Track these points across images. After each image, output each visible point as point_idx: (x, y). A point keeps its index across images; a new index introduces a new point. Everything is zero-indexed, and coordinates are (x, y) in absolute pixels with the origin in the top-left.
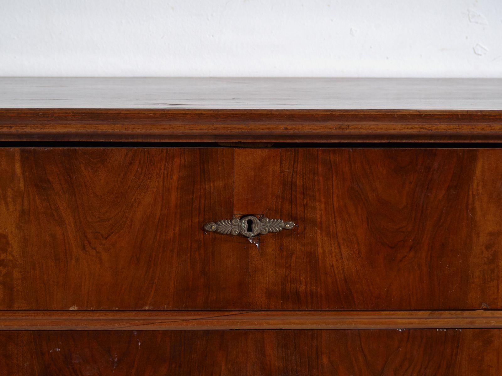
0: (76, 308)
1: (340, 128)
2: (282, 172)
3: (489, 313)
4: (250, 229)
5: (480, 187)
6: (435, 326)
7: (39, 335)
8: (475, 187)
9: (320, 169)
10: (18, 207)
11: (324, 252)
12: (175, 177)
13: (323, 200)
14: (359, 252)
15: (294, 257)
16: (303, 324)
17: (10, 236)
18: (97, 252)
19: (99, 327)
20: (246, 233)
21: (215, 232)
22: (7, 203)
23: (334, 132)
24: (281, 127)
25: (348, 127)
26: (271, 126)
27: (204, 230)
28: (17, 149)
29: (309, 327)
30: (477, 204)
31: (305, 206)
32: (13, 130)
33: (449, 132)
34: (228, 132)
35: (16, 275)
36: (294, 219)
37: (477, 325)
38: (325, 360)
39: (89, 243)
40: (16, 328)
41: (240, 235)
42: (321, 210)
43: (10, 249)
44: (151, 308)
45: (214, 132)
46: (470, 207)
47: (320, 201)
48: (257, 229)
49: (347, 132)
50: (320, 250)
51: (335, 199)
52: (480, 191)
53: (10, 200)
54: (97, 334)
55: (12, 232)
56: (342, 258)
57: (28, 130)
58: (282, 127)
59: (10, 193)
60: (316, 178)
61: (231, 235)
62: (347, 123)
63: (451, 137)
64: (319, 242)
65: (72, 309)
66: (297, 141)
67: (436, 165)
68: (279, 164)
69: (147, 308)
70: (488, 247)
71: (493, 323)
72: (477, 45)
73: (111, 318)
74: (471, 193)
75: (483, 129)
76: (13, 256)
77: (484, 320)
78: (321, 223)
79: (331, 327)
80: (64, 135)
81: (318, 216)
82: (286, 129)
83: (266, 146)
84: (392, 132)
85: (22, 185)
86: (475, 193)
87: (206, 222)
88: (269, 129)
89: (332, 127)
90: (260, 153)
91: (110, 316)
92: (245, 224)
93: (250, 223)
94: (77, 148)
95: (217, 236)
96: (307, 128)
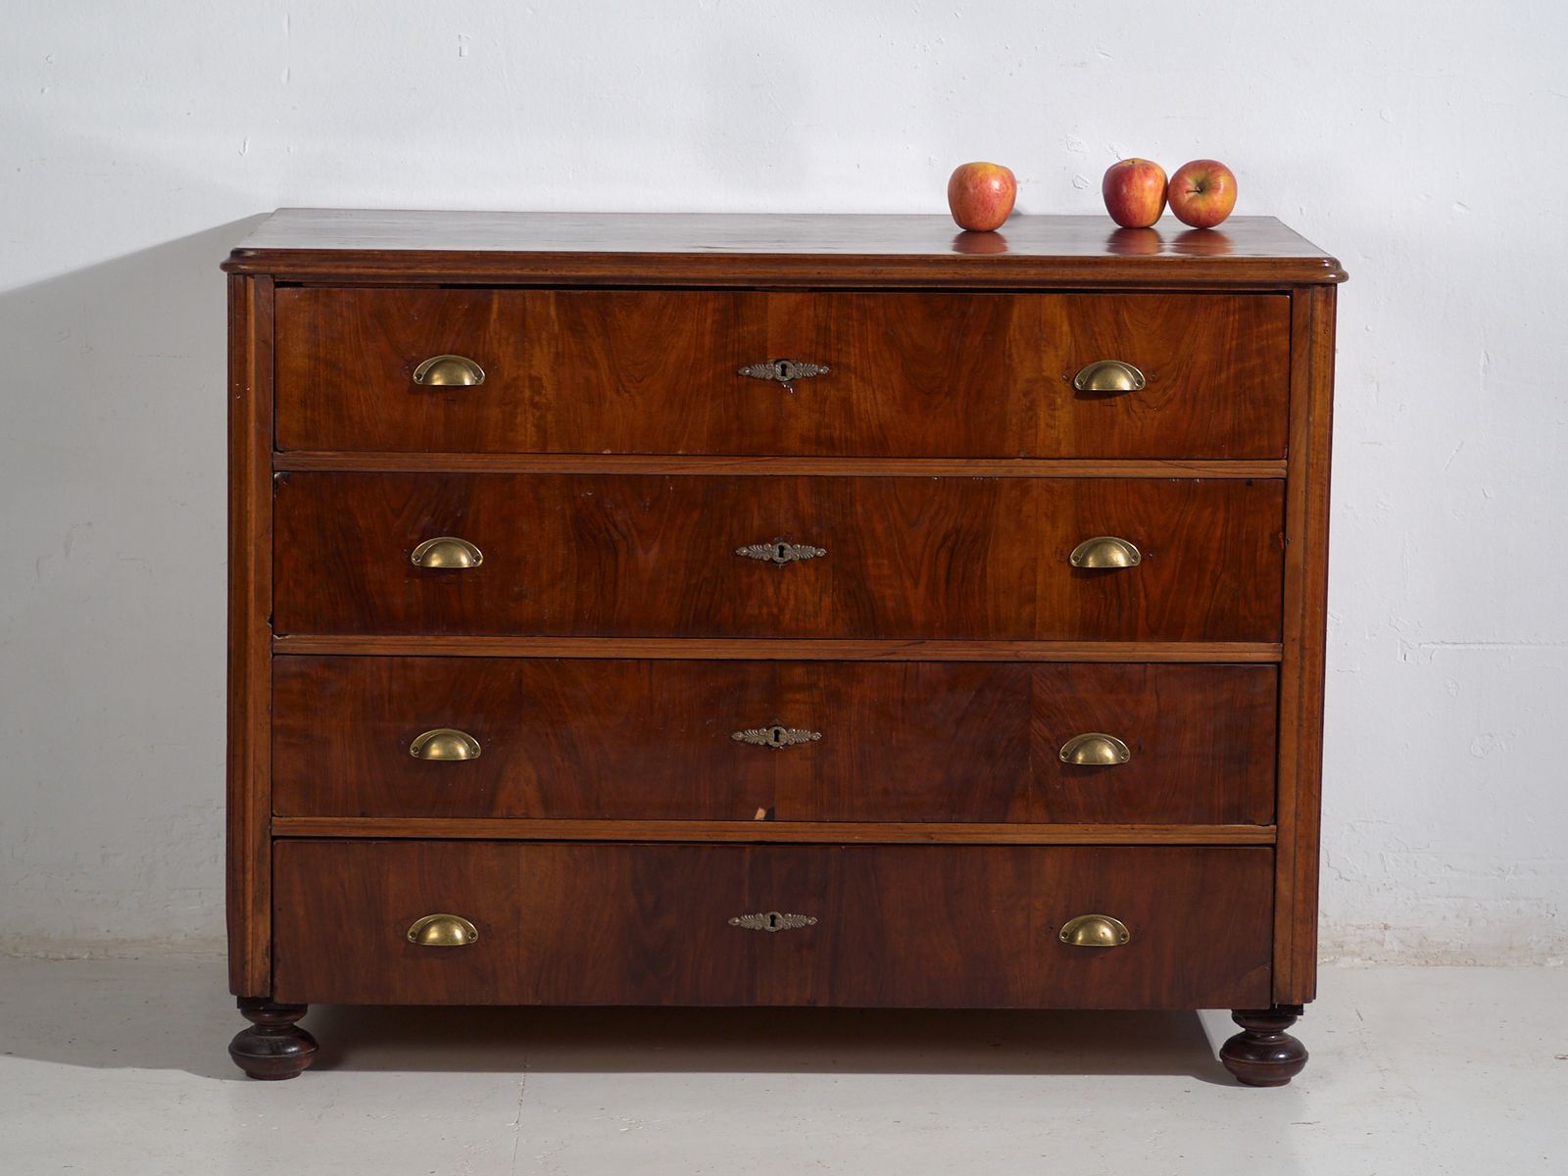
0: (609, 452)
1: (873, 273)
2: (816, 316)
3: (1027, 462)
4: (784, 374)
5: (1017, 333)
6: (971, 474)
7: (572, 479)
8: (1012, 332)
9: (855, 314)
10: (552, 350)
11: (858, 399)
12: (709, 321)
13: (857, 345)
14: (894, 398)
15: (828, 402)
16: (838, 470)
17: (544, 378)
18: (631, 396)
19: (631, 471)
20: (779, 377)
21: (749, 376)
22: (541, 345)
23: (867, 276)
24: (813, 272)
25: (881, 272)
26: (804, 271)
27: (738, 375)
28: (552, 292)
29: (844, 473)
30: (1014, 350)
31: (839, 351)
32: (549, 273)
33: (983, 277)
34: (761, 276)
35: (550, 417)
36: (829, 364)
37: (1015, 474)
38: (859, 509)
39: (623, 386)
40: (549, 471)
41: (774, 379)
42: (855, 355)
43: (544, 392)
44: (685, 453)
45: (748, 276)
46: (1007, 353)
47: (854, 346)
48: (790, 375)
49: (880, 276)
50: (854, 396)
51: (870, 344)
52: (1017, 337)
53: (545, 342)
54: (628, 479)
55: (546, 375)
56: (876, 403)
57: (564, 273)
58: (815, 271)
59: (544, 335)
60: (850, 323)
61: (764, 379)
62: (882, 268)
63: (986, 282)
64: (854, 387)
65: (605, 452)
66: (832, 286)
67: (971, 310)
68: (812, 308)
69: (680, 452)
70: (1025, 394)
71: (1032, 473)
72: (1078, 176)
73: (643, 462)
74: (1007, 339)
75: (1018, 274)
76: (547, 399)
77: (1023, 469)
78: (855, 368)
79: (866, 474)
80: (598, 278)
81: (853, 361)
82: (819, 273)
83: (803, 290)
84: (926, 277)
85: (556, 328)
86: (1012, 339)
87: (739, 367)
88: (801, 273)
89: (864, 272)
90: (794, 298)
91: (643, 460)
92: (778, 369)
93: (784, 367)
94: (612, 292)
95: (751, 380)
96: (839, 272)
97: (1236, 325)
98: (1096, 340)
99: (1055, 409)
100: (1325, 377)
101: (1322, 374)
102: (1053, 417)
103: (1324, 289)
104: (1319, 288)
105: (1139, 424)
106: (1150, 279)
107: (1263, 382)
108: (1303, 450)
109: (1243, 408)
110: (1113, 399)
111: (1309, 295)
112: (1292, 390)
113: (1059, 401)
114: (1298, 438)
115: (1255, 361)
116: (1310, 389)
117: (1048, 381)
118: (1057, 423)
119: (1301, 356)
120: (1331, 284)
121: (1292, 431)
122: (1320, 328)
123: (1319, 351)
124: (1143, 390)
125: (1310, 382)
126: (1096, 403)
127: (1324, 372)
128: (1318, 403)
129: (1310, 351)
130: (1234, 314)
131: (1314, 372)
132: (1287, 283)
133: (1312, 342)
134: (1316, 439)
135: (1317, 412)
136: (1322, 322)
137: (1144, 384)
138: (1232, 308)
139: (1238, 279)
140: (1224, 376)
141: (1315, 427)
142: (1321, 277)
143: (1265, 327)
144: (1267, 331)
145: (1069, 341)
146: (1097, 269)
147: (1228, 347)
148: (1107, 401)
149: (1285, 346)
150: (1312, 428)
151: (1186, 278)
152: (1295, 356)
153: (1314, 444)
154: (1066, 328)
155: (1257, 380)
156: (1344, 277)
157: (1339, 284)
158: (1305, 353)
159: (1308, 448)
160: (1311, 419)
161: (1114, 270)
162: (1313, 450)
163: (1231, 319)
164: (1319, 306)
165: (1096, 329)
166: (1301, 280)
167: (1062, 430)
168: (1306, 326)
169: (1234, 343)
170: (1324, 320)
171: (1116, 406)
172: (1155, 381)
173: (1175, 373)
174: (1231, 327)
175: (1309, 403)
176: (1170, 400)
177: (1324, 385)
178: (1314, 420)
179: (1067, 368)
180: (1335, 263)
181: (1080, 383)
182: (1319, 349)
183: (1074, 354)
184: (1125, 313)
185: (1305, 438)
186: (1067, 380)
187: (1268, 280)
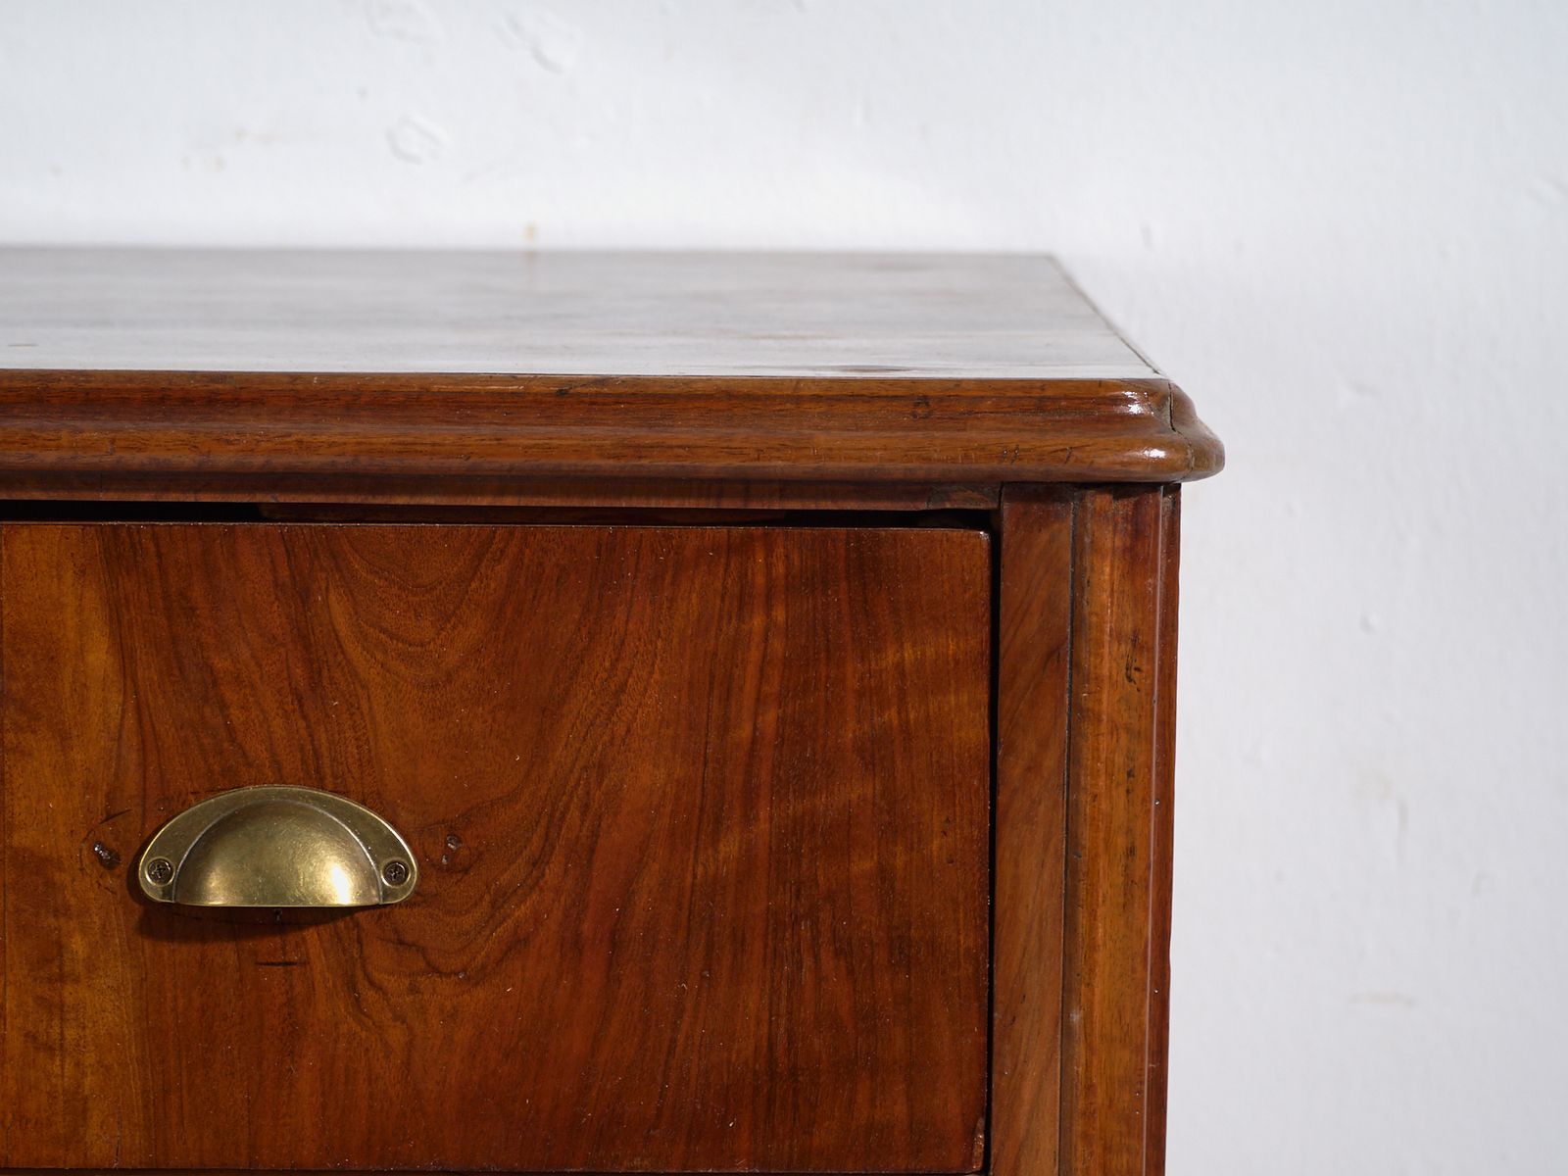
97: (777, 645)
98: (223, 706)
99: (62, 978)
100: (1131, 851)
101: (1121, 842)
102: (56, 1009)
103: (1122, 507)
104: (1102, 501)
105: (396, 1035)
106: (422, 463)
107: (884, 873)
108: (1047, 1141)
109: (806, 976)
110: (292, 938)
111: (1064, 531)
112: (1002, 903)
113: (78, 945)
114: (1027, 1094)
115: (857, 790)
116: (1070, 899)
117: (35, 867)
118: (71, 1034)
119: (1033, 768)
120: (1153, 487)
121: (1003, 1065)
122: (1108, 659)
123: (1104, 749)
124: (407, 904)
125: (1071, 871)
126: (225, 953)
127: (1129, 831)
128: (1101, 956)
129: (1072, 755)
130: (769, 607)
131: (1086, 835)
132: (972, 483)
133: (1078, 714)
134: (1100, 1098)
135: (1103, 986)
136: (1118, 636)
137: (413, 878)
138: (760, 580)
139: (778, 465)
140: (730, 847)
141: (1090, 1048)
142: (1106, 456)
143: (890, 657)
144: (899, 667)
145: (115, 708)
146: (219, 426)
147: (745, 732)
148: (268, 945)
149: (975, 733)
150: (1080, 1050)
151: (569, 462)
152: (1013, 770)
153: (1089, 1115)
154: (99, 657)
155: (863, 865)
156: (1205, 458)
157: (1187, 487)
158: (1051, 761)
159: (1064, 1131)
160: (1076, 1017)
161: (281, 427)
162: (1086, 1137)
163: (757, 622)
164: (1105, 573)
165: (221, 663)
166: (1029, 468)
167: (90, 1059)
168: (1052, 654)
169: (770, 716)
170: (1128, 627)
171: (305, 963)
172: (457, 869)
173: (537, 840)
174: (754, 655)
175: (1069, 958)
176: (518, 943)
177: (1129, 882)
178: (1088, 1019)
179: (109, 817)
180: (1169, 402)
181: (161, 873)
182: (1104, 742)
183: (132, 758)
184: (333, 597)
185: (1052, 1090)
186: (110, 865)
187: (898, 468)
